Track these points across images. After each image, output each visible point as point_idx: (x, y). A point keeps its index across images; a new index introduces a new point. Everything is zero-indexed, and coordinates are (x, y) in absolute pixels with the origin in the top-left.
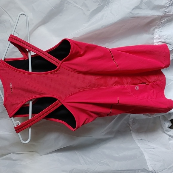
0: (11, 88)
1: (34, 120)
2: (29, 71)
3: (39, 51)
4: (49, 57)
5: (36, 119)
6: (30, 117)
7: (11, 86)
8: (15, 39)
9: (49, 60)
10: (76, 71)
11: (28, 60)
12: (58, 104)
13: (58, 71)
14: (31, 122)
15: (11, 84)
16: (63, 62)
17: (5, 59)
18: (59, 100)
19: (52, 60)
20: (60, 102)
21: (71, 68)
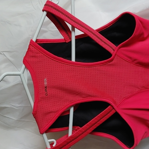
0: (46, 87)
1: (77, 137)
2: (71, 60)
3: (88, 30)
4: (101, 40)
5: (79, 136)
6: (70, 134)
7: (46, 83)
8: (55, 9)
9: (101, 44)
10: (135, 62)
11: (70, 42)
12: (111, 111)
13: (112, 61)
14: (73, 140)
15: (45, 80)
16: (119, 48)
17: (37, 40)
18: (112, 106)
19: (106, 44)
20: (114, 108)
21: (131, 58)
